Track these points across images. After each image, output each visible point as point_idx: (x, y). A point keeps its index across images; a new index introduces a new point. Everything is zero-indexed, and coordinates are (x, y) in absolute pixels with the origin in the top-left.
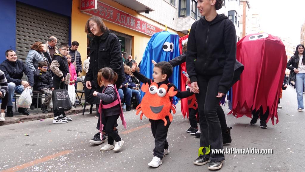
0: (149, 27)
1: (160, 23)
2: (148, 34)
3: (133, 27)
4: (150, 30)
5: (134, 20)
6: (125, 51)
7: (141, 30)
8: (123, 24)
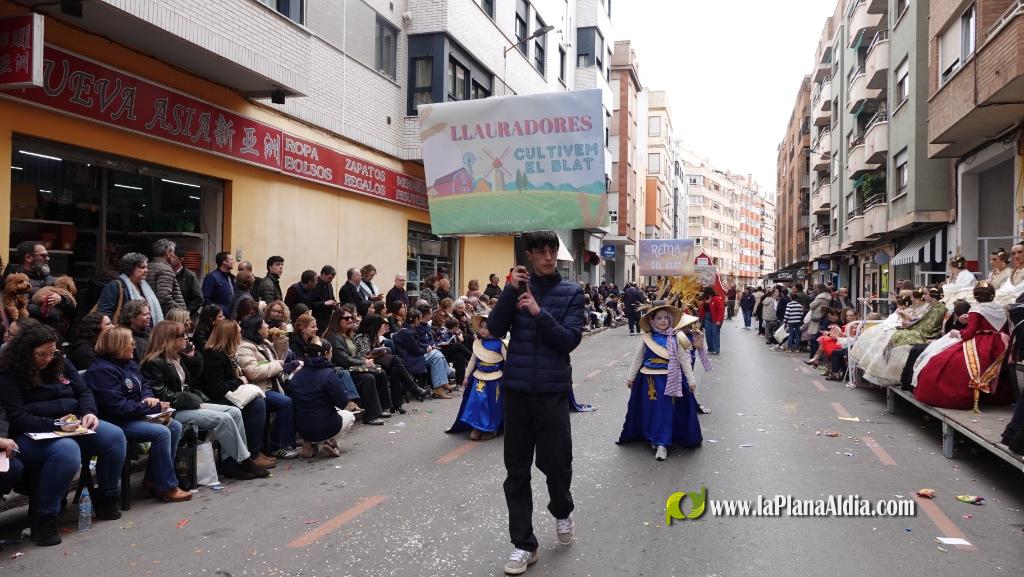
0: (292, 146)
1: (337, 131)
2: (288, 171)
3: (225, 149)
4: (295, 156)
5: (231, 122)
6: (197, 230)
7: (261, 159)
8: (180, 138)
